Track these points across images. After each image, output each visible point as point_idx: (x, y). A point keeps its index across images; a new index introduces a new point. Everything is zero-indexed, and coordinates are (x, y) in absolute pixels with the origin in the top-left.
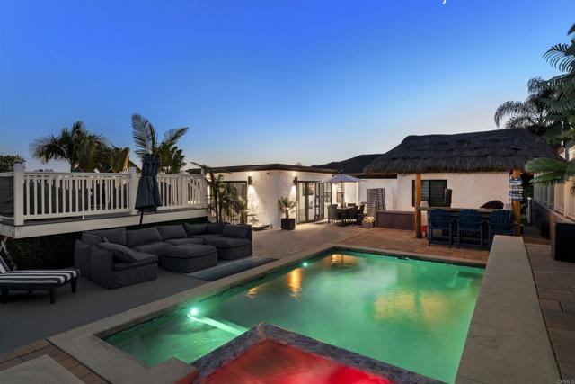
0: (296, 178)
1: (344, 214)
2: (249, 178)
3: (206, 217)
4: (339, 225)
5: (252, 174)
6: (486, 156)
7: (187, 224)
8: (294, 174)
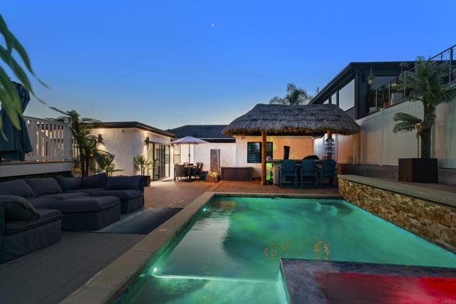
0: (148, 138)
1: (189, 172)
2: (100, 136)
3: (70, 172)
4: (185, 181)
5: (102, 131)
6: (322, 120)
7: (61, 177)
8: (146, 134)
